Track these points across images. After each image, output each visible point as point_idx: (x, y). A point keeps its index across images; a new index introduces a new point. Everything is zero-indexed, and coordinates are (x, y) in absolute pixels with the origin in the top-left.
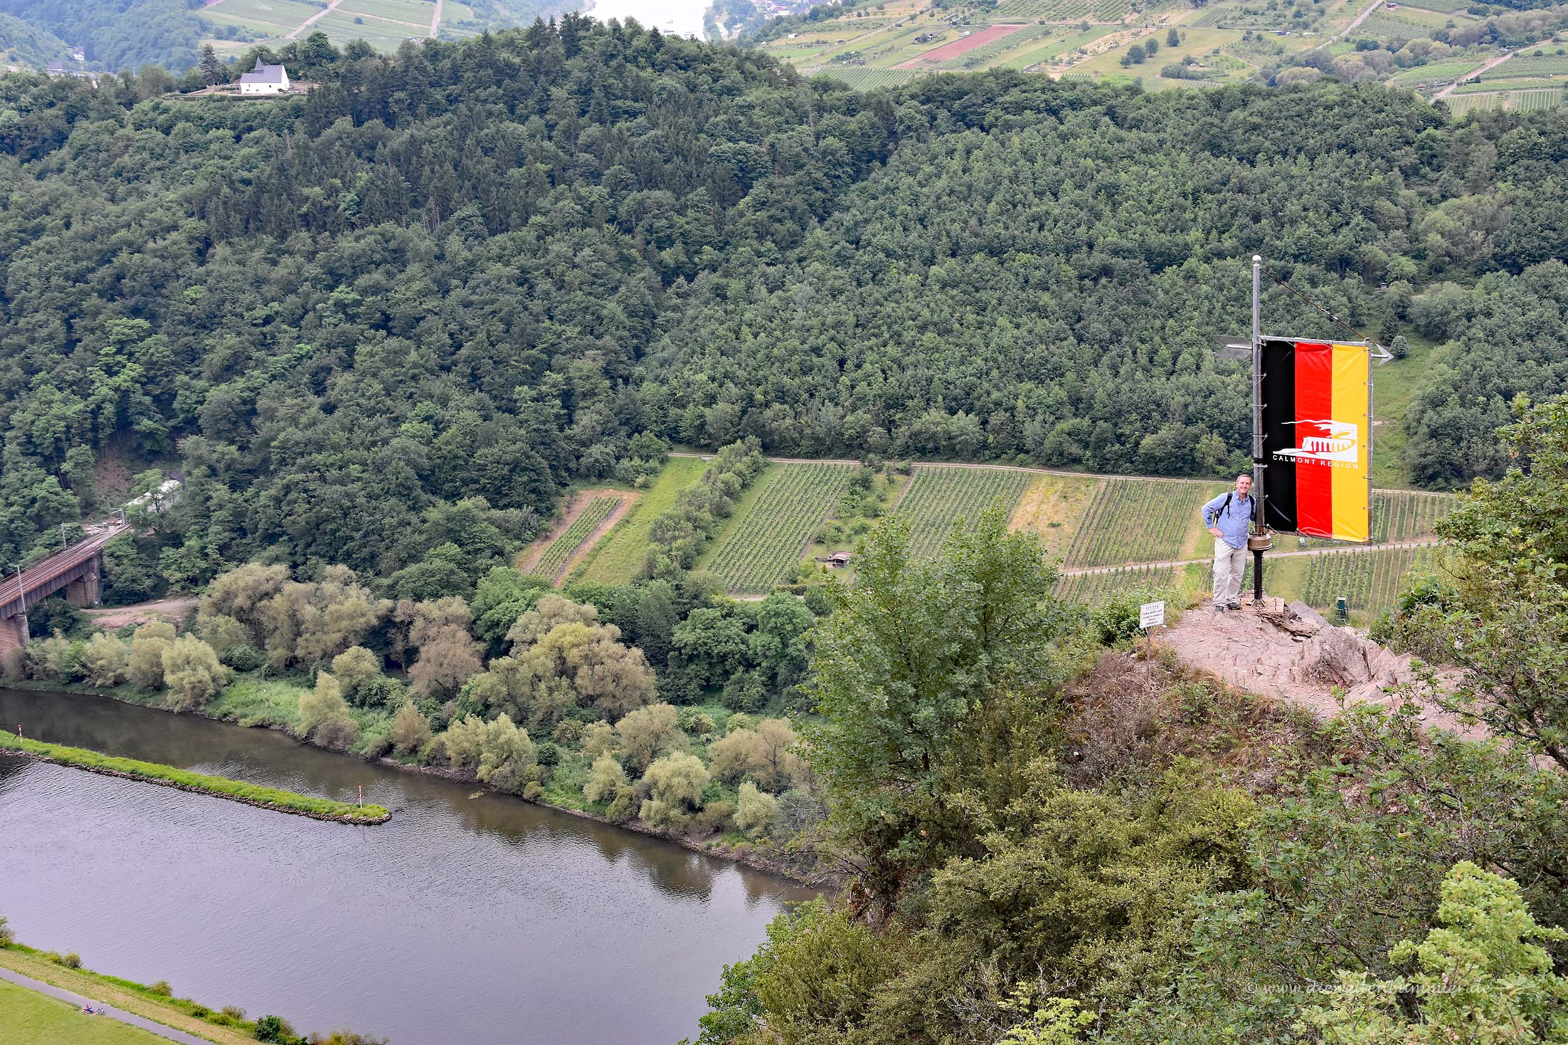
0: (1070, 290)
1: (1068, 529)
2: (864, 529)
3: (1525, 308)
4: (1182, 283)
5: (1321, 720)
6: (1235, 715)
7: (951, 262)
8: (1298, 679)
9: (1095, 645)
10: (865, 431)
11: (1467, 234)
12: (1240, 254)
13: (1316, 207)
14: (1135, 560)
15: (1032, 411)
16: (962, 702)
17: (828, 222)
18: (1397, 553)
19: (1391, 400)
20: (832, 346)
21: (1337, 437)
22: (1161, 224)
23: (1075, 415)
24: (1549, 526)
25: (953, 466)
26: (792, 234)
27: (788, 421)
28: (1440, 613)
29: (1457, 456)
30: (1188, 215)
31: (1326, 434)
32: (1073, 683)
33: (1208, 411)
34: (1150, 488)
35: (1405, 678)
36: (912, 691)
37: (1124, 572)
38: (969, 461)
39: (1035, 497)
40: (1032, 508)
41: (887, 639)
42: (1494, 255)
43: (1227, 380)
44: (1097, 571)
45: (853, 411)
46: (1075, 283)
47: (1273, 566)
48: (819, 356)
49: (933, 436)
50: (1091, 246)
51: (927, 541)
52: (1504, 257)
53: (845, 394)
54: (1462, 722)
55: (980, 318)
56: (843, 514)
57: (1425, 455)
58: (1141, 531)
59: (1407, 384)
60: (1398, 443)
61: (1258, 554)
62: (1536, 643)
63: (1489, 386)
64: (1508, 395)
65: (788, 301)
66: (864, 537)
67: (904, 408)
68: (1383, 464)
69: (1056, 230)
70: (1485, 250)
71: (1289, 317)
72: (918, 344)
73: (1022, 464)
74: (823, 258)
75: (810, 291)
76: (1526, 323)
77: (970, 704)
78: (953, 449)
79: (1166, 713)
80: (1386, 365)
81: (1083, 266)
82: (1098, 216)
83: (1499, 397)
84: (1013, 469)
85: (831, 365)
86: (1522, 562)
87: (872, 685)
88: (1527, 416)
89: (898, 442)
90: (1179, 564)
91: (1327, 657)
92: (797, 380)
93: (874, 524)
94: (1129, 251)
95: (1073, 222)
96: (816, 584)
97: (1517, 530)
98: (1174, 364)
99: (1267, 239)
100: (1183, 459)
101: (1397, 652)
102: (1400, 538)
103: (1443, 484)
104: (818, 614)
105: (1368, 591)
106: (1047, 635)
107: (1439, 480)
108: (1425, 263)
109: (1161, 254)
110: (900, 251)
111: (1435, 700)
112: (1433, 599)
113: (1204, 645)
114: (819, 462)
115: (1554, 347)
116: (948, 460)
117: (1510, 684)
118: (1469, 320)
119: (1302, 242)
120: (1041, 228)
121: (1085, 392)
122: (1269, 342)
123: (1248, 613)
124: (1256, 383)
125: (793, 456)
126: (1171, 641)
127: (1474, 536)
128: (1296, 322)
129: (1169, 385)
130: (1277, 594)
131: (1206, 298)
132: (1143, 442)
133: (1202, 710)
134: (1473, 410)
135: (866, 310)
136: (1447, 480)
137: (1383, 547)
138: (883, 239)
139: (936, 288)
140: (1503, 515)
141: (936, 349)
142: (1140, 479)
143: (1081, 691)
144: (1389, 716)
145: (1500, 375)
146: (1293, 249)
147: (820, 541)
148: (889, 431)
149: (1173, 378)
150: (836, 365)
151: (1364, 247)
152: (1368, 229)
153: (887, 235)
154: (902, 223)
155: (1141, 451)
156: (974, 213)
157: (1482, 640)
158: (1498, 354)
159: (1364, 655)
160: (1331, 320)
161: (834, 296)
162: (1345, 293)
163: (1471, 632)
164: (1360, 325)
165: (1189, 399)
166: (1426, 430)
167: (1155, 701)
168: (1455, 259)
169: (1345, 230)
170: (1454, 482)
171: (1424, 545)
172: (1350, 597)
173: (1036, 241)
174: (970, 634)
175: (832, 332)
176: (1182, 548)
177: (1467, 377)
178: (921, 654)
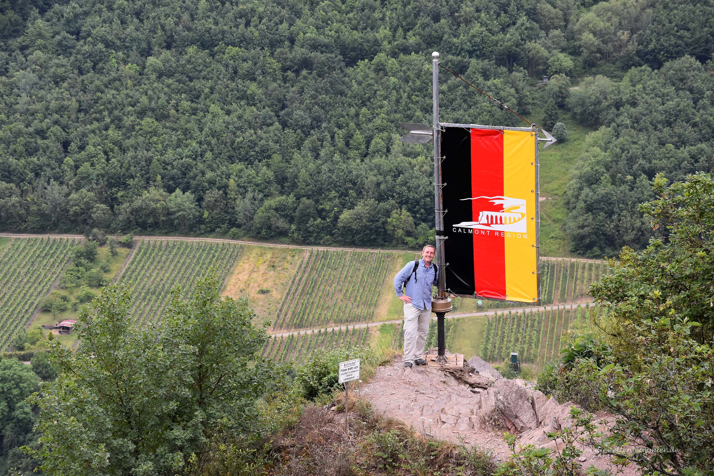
0: (275, 80)
1: (276, 295)
2: (88, 298)
3: (664, 98)
4: (372, 75)
5: (497, 463)
6: (422, 460)
7: (166, 54)
8: (477, 426)
9: (299, 399)
10: (88, 207)
11: (615, 34)
12: (423, 51)
13: (487, 9)
14: (336, 322)
15: (243, 189)
16: (179, 456)
17: (49, 14)
18: (560, 312)
19: (553, 179)
20: (56, 129)
21: (509, 211)
22: (354, 22)
23: (282, 193)
24: (686, 289)
25: (171, 239)
26: (15, 24)
27: (14, 199)
28: (595, 366)
29: (610, 227)
30: (377, 15)
31: (499, 208)
32: (280, 434)
33: (398, 189)
34: (348, 257)
35: (567, 424)
36: (132, 447)
37: (326, 333)
38: (187, 235)
39: (246, 266)
40: (244, 277)
41: (110, 399)
42: (638, 52)
43: (414, 161)
44: (302, 332)
45: (77, 190)
46: (279, 73)
47: (456, 326)
48: (44, 138)
49: (153, 212)
50: (292, 41)
51: (148, 308)
52: (646, 54)
53: (69, 174)
54: (616, 463)
55: (194, 105)
56: (68, 285)
57: (583, 227)
58: (341, 296)
59: (567, 165)
60: (559, 216)
61: (441, 316)
62: (676, 392)
63: (635, 167)
64: (651, 175)
65: (12, 86)
66: (88, 305)
67: (126, 186)
68: (547, 234)
69: (261, 26)
70: (630, 47)
71: (465, 106)
72: (137, 128)
73: (235, 237)
74: (45, 47)
75: (33, 77)
76: (666, 112)
77: (186, 457)
78: (172, 224)
79: (362, 460)
80: (549, 147)
81: (285, 59)
82: (298, 14)
83: (644, 176)
84: (227, 241)
85: (55, 147)
86: (664, 321)
87: (95, 444)
88: (666, 192)
89: (121, 218)
90: (375, 325)
91: (501, 406)
92: (23, 161)
93: (97, 293)
94: (326, 46)
95: (276, 19)
96: (43, 350)
97: (658, 293)
98: (367, 147)
99: (446, 36)
100: (376, 231)
101: (560, 401)
102: (563, 300)
103: (598, 252)
104: (44, 378)
105: (537, 347)
106: (257, 393)
107: (595, 248)
108: (580, 59)
109: (354, 49)
110: (118, 43)
111: (592, 443)
112: (589, 354)
113: (395, 397)
114: (45, 237)
115: (689, 132)
116: (166, 234)
117: (654, 429)
118: (618, 109)
119: (476, 39)
120: (247, 24)
121: (290, 172)
122: (448, 129)
123: (433, 368)
124: (437, 164)
125: (20, 232)
126: (366, 394)
127: (623, 298)
128: (472, 111)
129: (363, 166)
130: (459, 351)
131: (394, 88)
132: (342, 217)
133: (394, 456)
134: (622, 188)
135: (89, 96)
136: (602, 249)
137: (549, 308)
138: (102, 30)
139: (153, 77)
140: (646, 280)
141: (155, 133)
142: (339, 249)
143: (287, 442)
144: (553, 458)
145: (644, 157)
146: (468, 46)
147: (46, 310)
148: (112, 207)
149: (367, 160)
150: (60, 146)
151: (529, 45)
152: (531, 29)
153: (106, 28)
154: (119, 16)
155: (340, 225)
156: (187, 9)
157: (631, 390)
158: (642, 139)
159: (533, 404)
160: (501, 108)
161: (57, 83)
162: (513, 85)
163: (622, 382)
164: (525, 113)
165: (381, 178)
166: (583, 205)
167: (352, 449)
168: (605, 56)
169: (512, 30)
170: (608, 250)
171: (583, 306)
172: (522, 352)
173: (243, 35)
174: (186, 392)
175: (56, 116)
176: (377, 311)
177: (617, 158)
178: (141, 412)
